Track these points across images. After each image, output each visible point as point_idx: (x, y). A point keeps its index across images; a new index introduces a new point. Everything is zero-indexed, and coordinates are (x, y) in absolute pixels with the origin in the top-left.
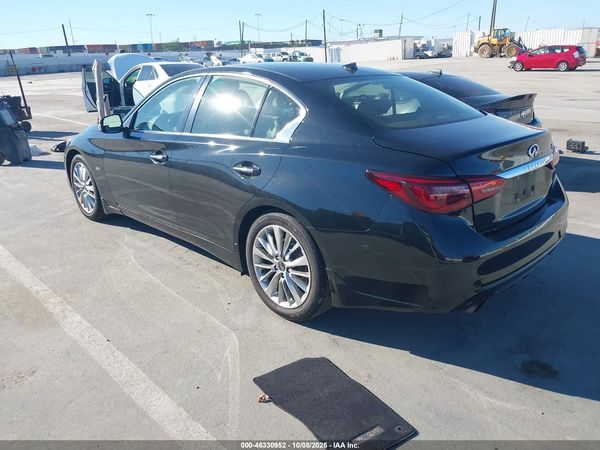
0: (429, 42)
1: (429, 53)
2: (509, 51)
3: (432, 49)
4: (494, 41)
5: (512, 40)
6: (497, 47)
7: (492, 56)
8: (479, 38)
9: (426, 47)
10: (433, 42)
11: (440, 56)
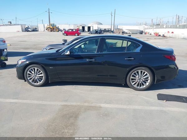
0: (29, 27)
1: (30, 30)
2: (56, 30)
3: (30, 28)
4: (51, 27)
5: (56, 27)
6: (52, 29)
7: (51, 31)
8: (46, 26)
9: (28, 28)
10: (30, 26)
11: (33, 31)
